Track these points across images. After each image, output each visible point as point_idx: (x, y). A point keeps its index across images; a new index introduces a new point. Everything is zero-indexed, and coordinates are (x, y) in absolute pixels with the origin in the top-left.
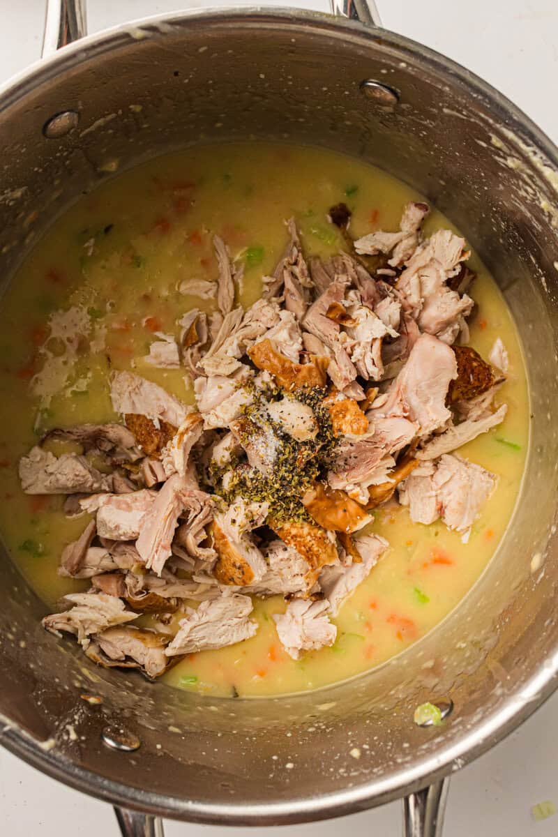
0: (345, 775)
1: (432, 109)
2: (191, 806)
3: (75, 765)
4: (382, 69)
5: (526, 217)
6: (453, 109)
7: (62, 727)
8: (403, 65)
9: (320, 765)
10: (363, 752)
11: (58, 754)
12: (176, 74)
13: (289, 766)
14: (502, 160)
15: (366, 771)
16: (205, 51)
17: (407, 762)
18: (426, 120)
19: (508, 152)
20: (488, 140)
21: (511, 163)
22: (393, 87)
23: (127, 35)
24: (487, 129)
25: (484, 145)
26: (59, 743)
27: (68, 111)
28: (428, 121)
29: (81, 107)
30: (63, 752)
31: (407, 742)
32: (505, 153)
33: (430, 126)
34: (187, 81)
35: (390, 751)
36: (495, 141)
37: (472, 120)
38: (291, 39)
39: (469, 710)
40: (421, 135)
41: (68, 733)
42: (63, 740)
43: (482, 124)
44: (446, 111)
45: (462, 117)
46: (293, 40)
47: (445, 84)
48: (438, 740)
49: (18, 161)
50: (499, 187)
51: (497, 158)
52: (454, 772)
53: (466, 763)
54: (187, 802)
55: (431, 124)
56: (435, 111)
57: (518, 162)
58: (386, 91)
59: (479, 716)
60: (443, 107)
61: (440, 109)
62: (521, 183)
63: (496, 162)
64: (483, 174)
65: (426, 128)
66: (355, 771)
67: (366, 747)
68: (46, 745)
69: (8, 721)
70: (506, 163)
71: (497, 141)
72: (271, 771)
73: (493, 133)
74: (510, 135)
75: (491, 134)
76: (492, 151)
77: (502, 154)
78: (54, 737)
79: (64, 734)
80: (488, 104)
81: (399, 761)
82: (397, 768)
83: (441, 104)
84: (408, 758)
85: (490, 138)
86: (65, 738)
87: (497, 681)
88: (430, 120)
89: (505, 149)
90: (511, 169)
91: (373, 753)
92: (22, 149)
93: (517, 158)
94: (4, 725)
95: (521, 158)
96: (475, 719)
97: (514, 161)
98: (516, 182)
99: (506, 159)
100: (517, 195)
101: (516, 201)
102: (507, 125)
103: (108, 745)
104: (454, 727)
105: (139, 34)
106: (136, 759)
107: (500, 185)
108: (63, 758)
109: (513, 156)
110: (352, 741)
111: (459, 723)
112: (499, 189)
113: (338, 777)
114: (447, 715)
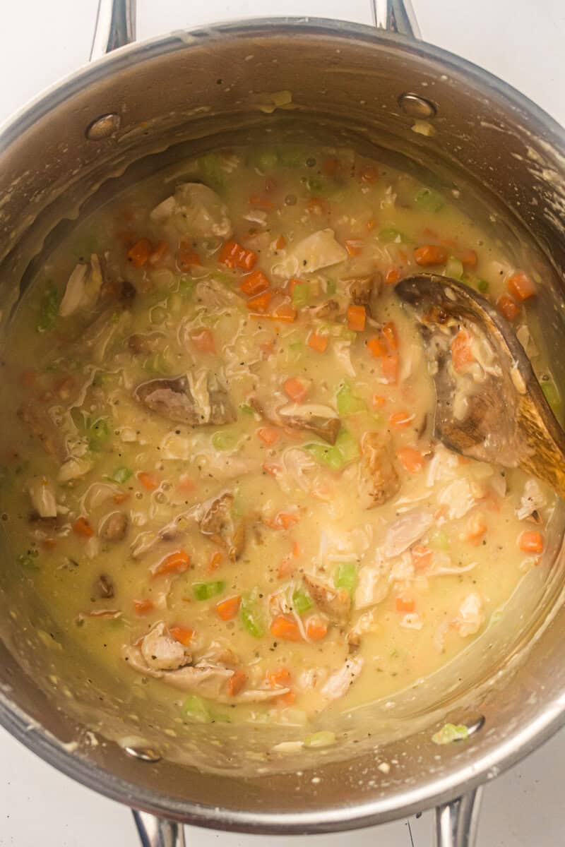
0: (376, 786)
1: (469, 123)
2: (217, 813)
3: (99, 768)
4: (424, 81)
5: (559, 231)
6: (490, 122)
7: (82, 733)
8: (444, 77)
9: (348, 779)
10: (392, 767)
11: (82, 757)
12: (219, 82)
13: (316, 780)
14: (537, 173)
15: (398, 782)
16: (251, 60)
17: (440, 771)
18: (462, 135)
19: (544, 164)
20: (524, 152)
21: (546, 175)
22: (432, 101)
23: (178, 40)
24: (523, 141)
25: (519, 158)
26: (82, 746)
27: (111, 114)
28: (464, 135)
29: (124, 111)
30: (87, 755)
31: (439, 754)
32: (541, 165)
33: (465, 140)
34: (228, 90)
35: (421, 764)
36: (532, 153)
37: (510, 133)
38: (335, 50)
39: (503, 721)
40: (456, 150)
41: (89, 739)
42: (85, 745)
43: (519, 137)
44: (483, 124)
45: (500, 130)
46: (338, 51)
47: (484, 97)
48: (472, 750)
49: (59, 161)
50: (531, 201)
51: (532, 171)
52: (489, 780)
53: (502, 772)
54: (214, 809)
55: (466, 138)
56: (472, 124)
57: (554, 174)
58: (424, 104)
59: (514, 725)
60: (481, 120)
61: (478, 123)
62: (555, 195)
63: (531, 175)
64: (516, 189)
65: (461, 142)
66: (387, 782)
67: (395, 762)
68: (70, 747)
69: (31, 720)
70: (541, 175)
71: (534, 153)
72: (297, 785)
73: (530, 146)
74: (547, 147)
75: (527, 147)
76: (527, 164)
77: (537, 167)
78: (76, 740)
79: (86, 739)
80: (526, 116)
81: (432, 771)
82: (431, 778)
83: (479, 117)
84: (441, 768)
85: (527, 150)
86: (87, 742)
87: (531, 693)
88: (465, 133)
89: (541, 161)
90: (546, 182)
91: (403, 767)
92: (64, 149)
93: (553, 170)
94: (26, 724)
95: (557, 170)
96: (510, 728)
97: (549, 173)
98: (551, 195)
99: (541, 171)
100: (550, 208)
101: (549, 215)
102: (544, 138)
103: (129, 754)
104: (488, 737)
105: (191, 40)
106: (158, 768)
107: (534, 199)
108: (87, 760)
109: (549, 168)
110: (380, 758)
111: (493, 734)
112: (533, 203)
113: (368, 788)
114: (479, 729)
